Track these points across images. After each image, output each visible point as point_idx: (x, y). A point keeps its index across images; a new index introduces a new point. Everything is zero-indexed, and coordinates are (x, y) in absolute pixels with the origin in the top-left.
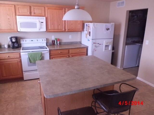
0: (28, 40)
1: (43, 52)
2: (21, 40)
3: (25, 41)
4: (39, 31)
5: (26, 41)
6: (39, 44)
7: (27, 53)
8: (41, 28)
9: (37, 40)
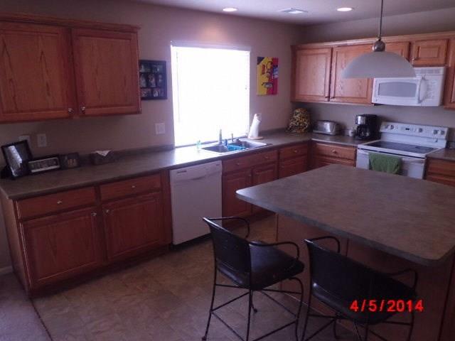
0: (398, 127)
1: (404, 159)
2: (383, 123)
3: (390, 127)
4: (419, 105)
5: (392, 127)
6: (426, 140)
7: (367, 154)
8: (426, 97)
9: (421, 130)
